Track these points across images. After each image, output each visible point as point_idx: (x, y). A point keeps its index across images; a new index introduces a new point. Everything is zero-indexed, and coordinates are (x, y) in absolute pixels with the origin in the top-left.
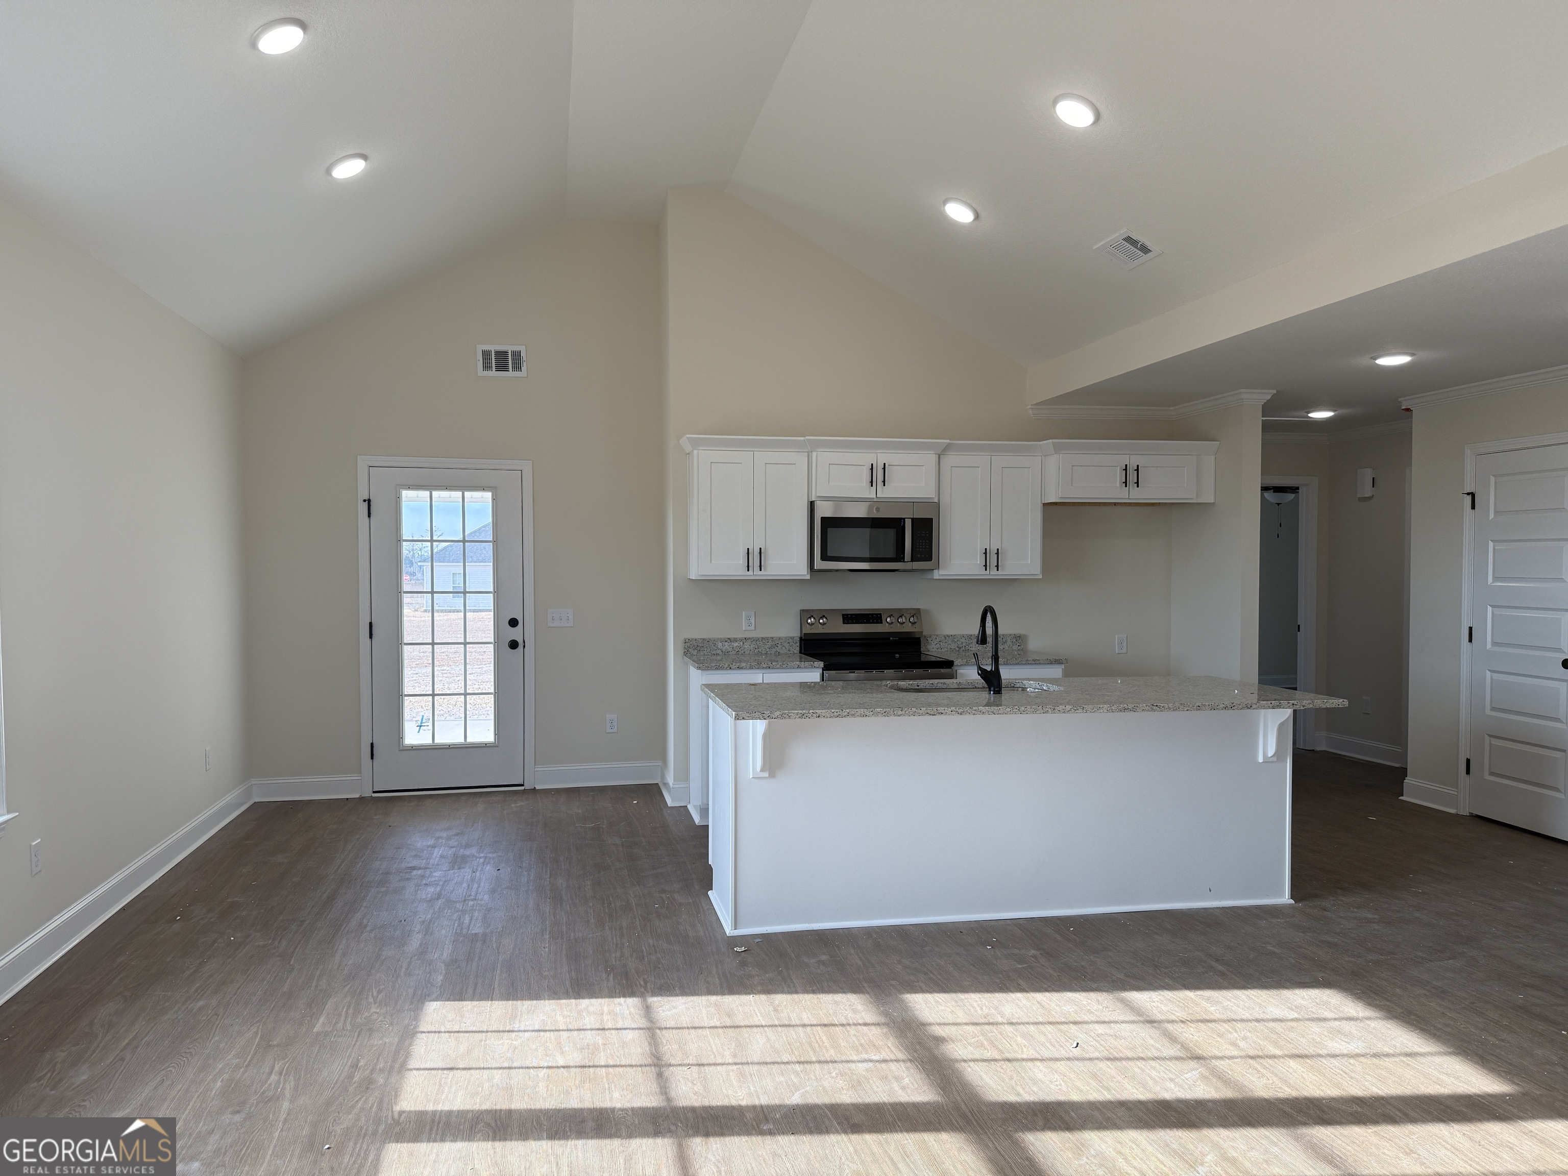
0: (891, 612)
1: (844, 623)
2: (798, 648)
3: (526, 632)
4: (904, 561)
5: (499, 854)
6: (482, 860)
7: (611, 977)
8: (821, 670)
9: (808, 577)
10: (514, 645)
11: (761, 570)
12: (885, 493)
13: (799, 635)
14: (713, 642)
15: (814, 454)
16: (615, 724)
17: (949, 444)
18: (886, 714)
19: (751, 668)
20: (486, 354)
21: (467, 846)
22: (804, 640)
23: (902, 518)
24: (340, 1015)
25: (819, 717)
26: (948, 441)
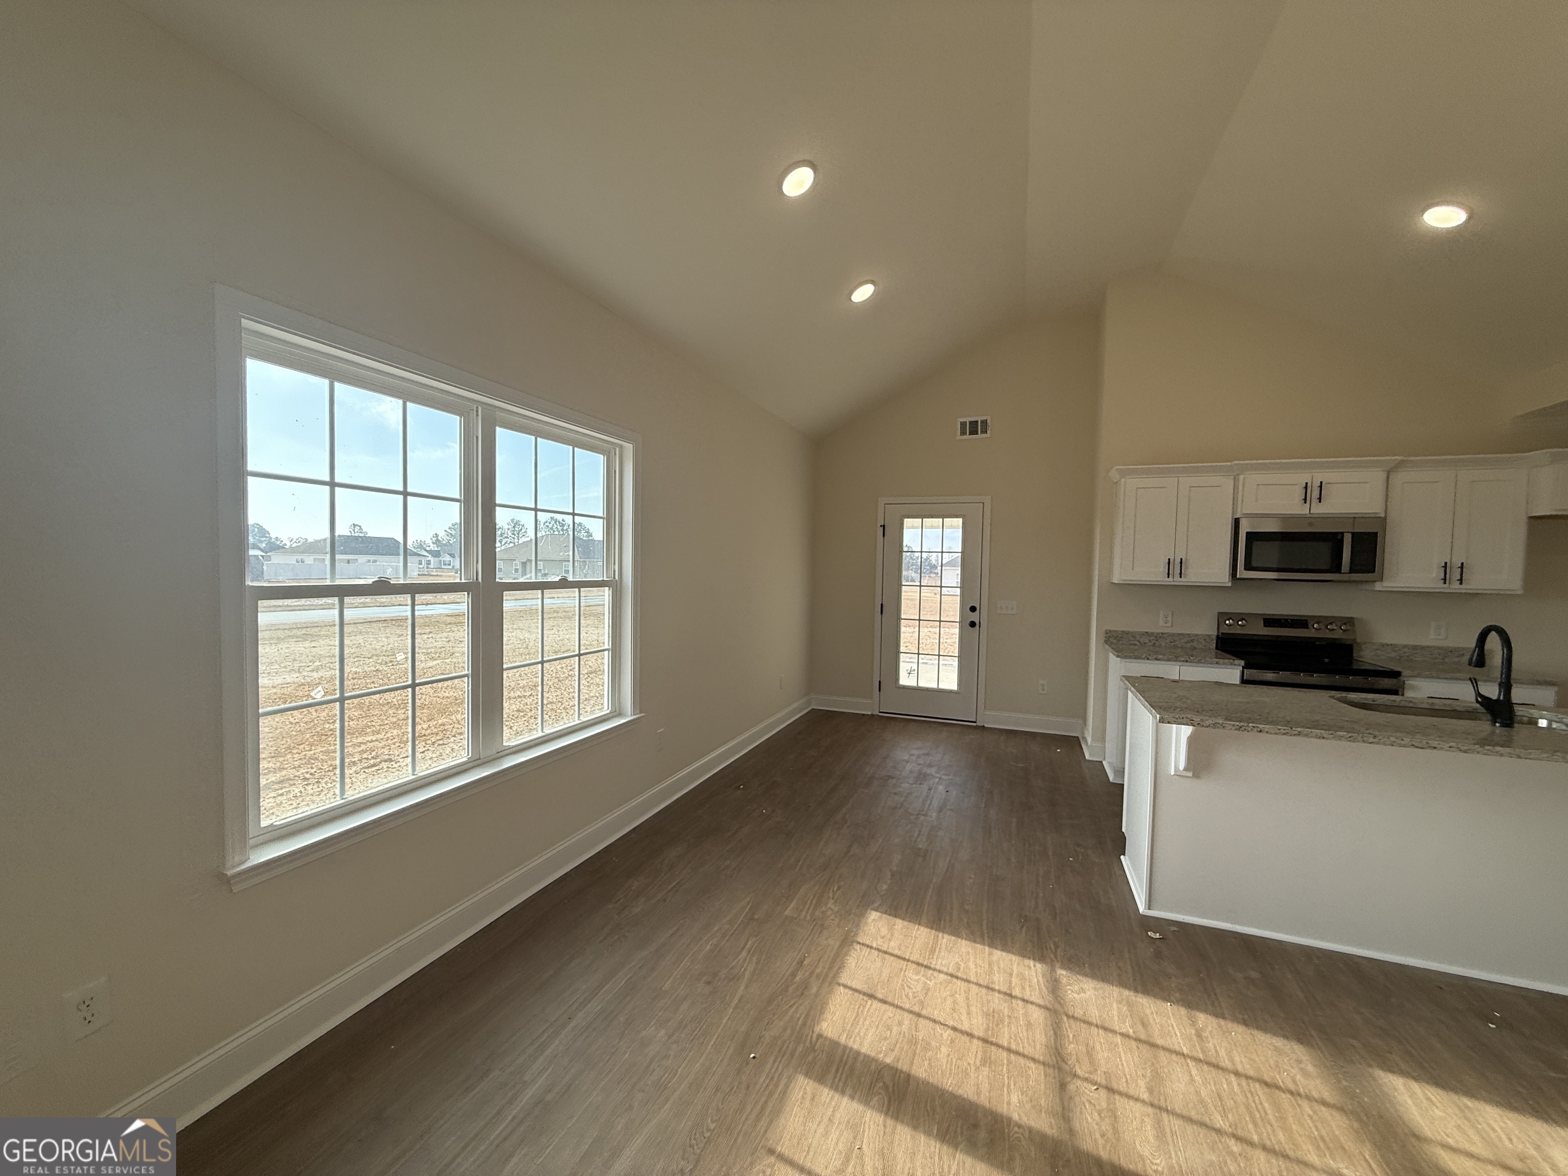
0: (1319, 619)
1: (1265, 626)
2: (1215, 645)
3: (982, 616)
4: (1341, 573)
5: (950, 777)
6: (937, 780)
7: (1024, 930)
8: (1241, 668)
9: (1230, 584)
10: (973, 624)
11: (1181, 577)
12: (1319, 509)
13: (1216, 633)
14: (1133, 635)
15: (1241, 477)
16: (1046, 688)
17: (1402, 462)
18: (1351, 739)
19: (1169, 660)
20: (963, 424)
21: (930, 766)
22: (1221, 638)
23: (1339, 533)
24: (806, 903)
25: (1260, 731)
26: (1399, 458)
